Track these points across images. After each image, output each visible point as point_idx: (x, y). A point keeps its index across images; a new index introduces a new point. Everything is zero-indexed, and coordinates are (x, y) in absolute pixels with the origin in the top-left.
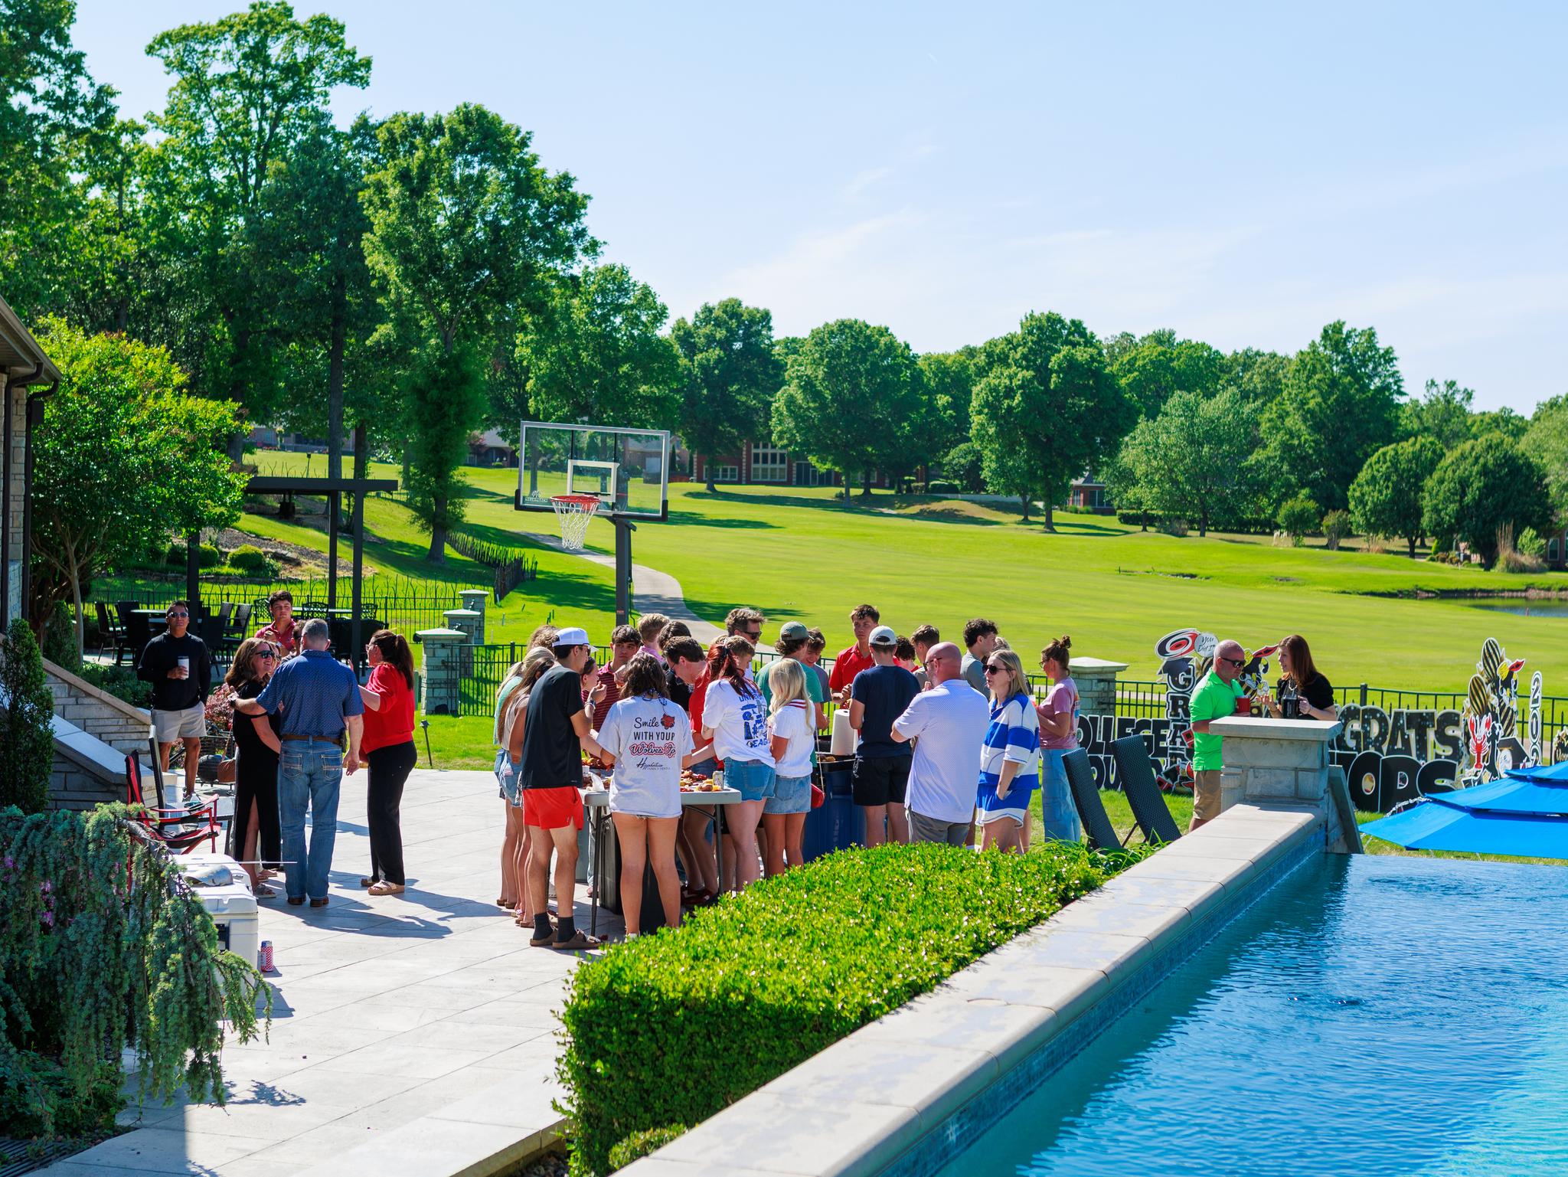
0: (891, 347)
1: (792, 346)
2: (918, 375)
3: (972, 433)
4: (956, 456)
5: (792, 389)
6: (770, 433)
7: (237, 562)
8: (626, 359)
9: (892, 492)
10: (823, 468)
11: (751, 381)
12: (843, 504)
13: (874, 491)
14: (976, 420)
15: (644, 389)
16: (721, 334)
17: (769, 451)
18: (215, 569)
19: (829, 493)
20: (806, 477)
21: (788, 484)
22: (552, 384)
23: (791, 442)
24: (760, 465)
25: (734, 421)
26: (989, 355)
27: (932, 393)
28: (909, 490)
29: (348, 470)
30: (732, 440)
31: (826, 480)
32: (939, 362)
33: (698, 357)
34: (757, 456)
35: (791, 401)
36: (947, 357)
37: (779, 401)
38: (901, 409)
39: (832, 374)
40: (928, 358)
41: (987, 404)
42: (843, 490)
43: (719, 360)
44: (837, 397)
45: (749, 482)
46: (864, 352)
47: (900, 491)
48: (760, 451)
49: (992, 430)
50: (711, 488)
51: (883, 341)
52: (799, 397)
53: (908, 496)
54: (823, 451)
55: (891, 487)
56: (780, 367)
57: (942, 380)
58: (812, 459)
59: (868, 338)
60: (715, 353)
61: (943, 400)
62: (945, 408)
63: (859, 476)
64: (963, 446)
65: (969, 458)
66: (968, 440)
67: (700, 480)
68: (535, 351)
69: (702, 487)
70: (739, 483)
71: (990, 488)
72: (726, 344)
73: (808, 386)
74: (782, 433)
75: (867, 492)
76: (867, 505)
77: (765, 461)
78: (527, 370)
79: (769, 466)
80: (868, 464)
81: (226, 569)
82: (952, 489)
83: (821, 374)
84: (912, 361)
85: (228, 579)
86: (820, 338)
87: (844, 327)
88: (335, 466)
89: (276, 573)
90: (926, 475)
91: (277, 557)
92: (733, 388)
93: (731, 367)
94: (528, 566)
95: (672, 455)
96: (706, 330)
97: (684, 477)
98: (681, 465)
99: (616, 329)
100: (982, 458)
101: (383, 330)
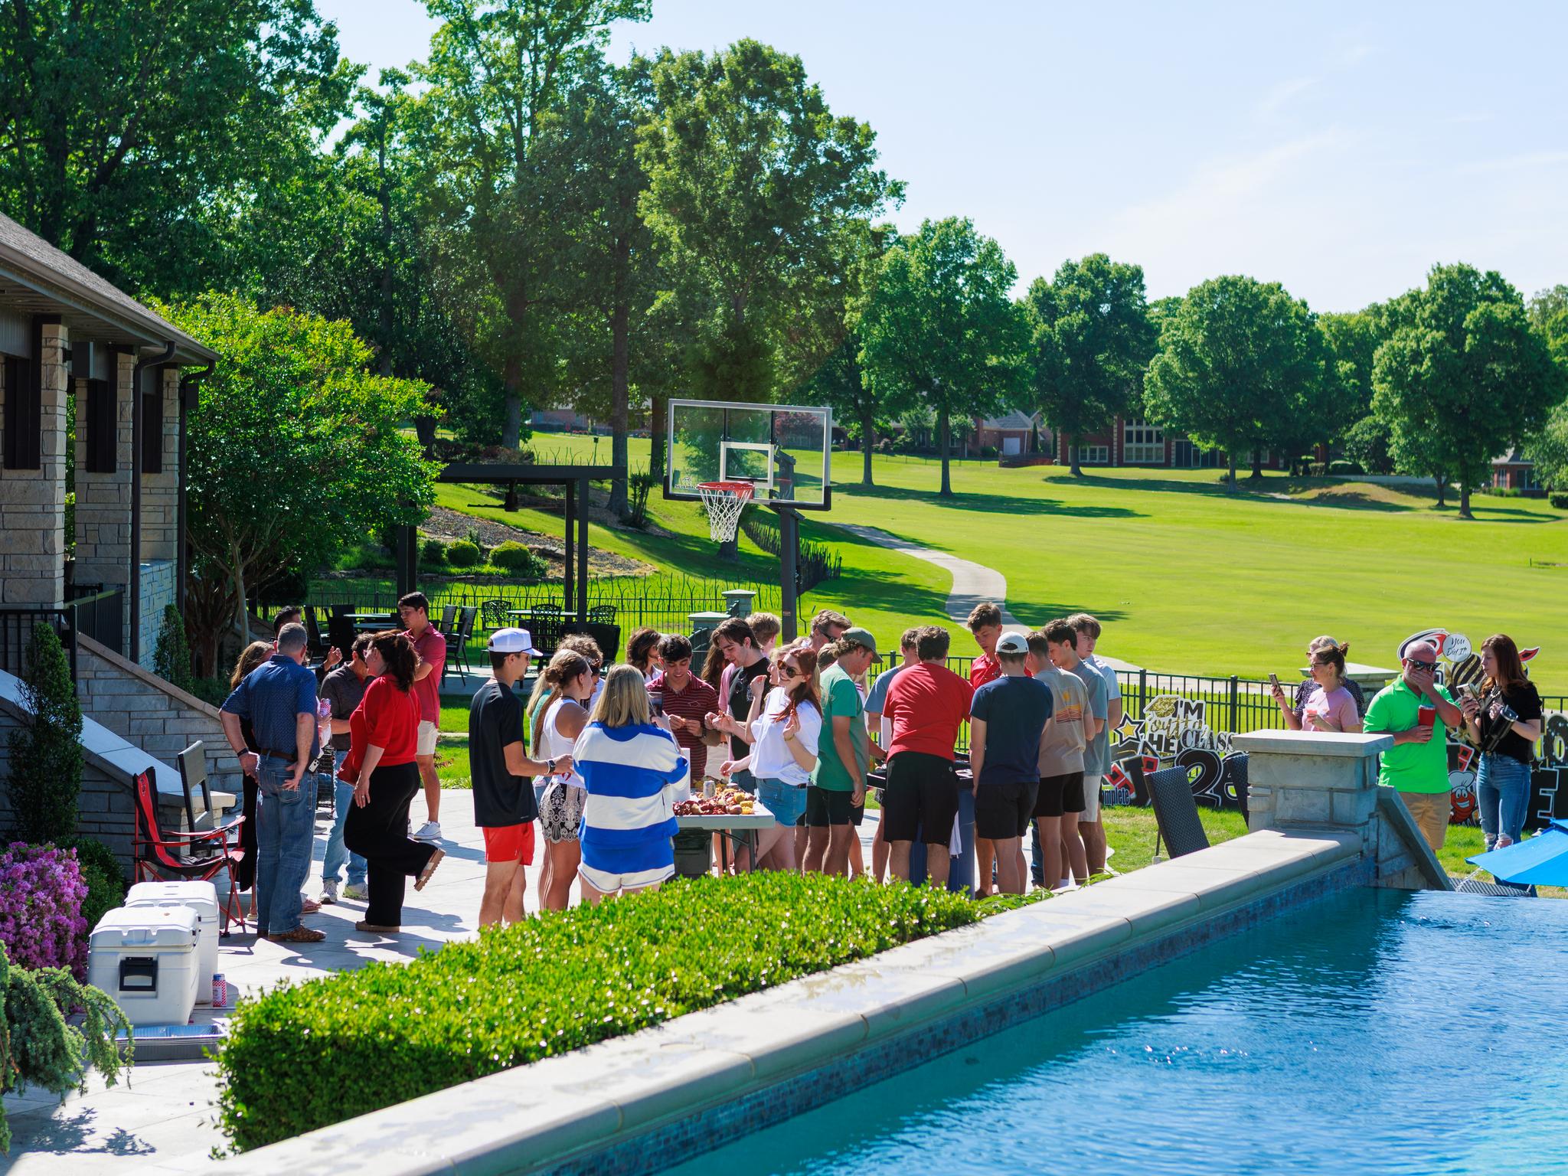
0: (1282, 307)
1: (1171, 306)
2: (1315, 338)
3: (1373, 404)
4: (1359, 431)
5: (1168, 356)
6: (1144, 408)
7: (500, 559)
8: (970, 324)
9: (1286, 474)
10: (1205, 447)
11: (1122, 350)
12: (1230, 489)
13: (1265, 473)
14: (1379, 389)
15: (993, 361)
16: (1085, 295)
17: (1144, 428)
18: (476, 569)
19: (1213, 475)
20: (1187, 458)
21: (1166, 465)
22: (883, 353)
23: (1168, 417)
24: (1134, 445)
25: (1102, 394)
26: (1393, 313)
27: (1331, 358)
28: (1307, 471)
29: (639, 456)
30: (1100, 416)
31: (1210, 461)
32: (1340, 323)
33: (1060, 322)
34: (1130, 433)
35: (1166, 370)
36: (1350, 316)
37: (1152, 371)
38: (1294, 378)
39: (1212, 339)
40: (1328, 318)
41: (1390, 371)
42: (1226, 472)
43: (1084, 325)
44: (1220, 365)
45: (1121, 464)
46: (1251, 313)
47: (1295, 472)
48: (1134, 428)
49: (1396, 401)
50: (1076, 471)
51: (1273, 299)
52: (1176, 365)
53: (1303, 479)
54: (1205, 427)
55: (1285, 469)
56: (1153, 331)
57: (1343, 345)
58: (1193, 437)
59: (1255, 296)
60: (1079, 317)
61: (1345, 367)
62: (1348, 377)
63: (1248, 456)
64: (1368, 420)
65: (1375, 433)
66: (1371, 413)
67: (1064, 463)
68: (865, 317)
69: (1065, 471)
70: (1110, 465)
71: (1399, 468)
72: (1091, 306)
73: (1185, 352)
74: (1155, 410)
75: (1257, 474)
76: (1257, 489)
77: (1139, 440)
78: (858, 339)
79: (1144, 445)
80: (1256, 442)
81: (487, 569)
82: (1356, 470)
83: (1200, 339)
84: (1307, 322)
85: (489, 580)
86: (1198, 298)
87: (1226, 284)
88: (620, 451)
89: (543, 572)
90: (1327, 454)
91: (544, 554)
92: (1101, 357)
93: (1098, 333)
94: (832, 562)
95: (1034, 434)
96: (1069, 291)
97: (1047, 459)
98: (1045, 446)
99: (959, 291)
100: (1388, 433)
101: (665, 297)
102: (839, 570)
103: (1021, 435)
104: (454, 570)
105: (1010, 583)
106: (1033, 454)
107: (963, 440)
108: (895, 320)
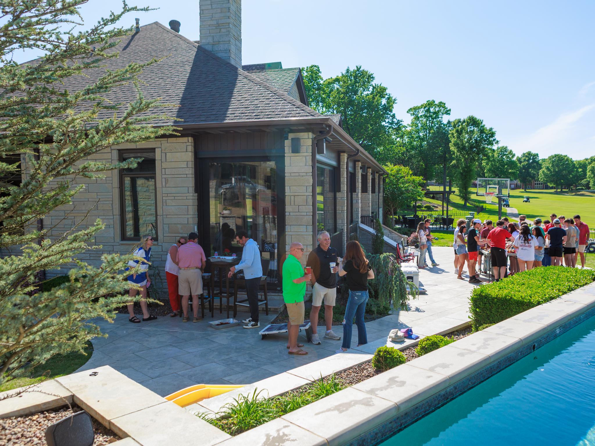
0: (567, 160)
1: (544, 160)
2: (574, 165)
3: (587, 176)
4: (584, 182)
5: (544, 169)
6: (539, 179)
7: (425, 207)
8: (506, 165)
9: (568, 190)
10: (551, 186)
11: (534, 168)
12: (556, 193)
13: (563, 190)
14: (588, 174)
15: (510, 171)
16: (527, 159)
17: (539, 182)
18: (422, 209)
19: (553, 191)
20: (547, 187)
21: (543, 189)
22: (489, 170)
23: (544, 180)
24: (537, 185)
25: (530, 176)
26: (591, 159)
27: (577, 168)
28: (572, 189)
29: (447, 189)
30: (530, 181)
31: (552, 188)
32: (579, 162)
33: (522, 164)
34: (536, 184)
35: (543, 172)
36: (581, 161)
37: (541, 171)
38: (570, 173)
39: (553, 166)
40: (576, 161)
41: (591, 170)
42: (556, 190)
43: (527, 164)
44: (554, 170)
45: (534, 189)
46: (561, 161)
47: (569, 190)
48: (537, 182)
49: (592, 176)
50: (525, 190)
51: (566, 158)
52: (546, 171)
53: (572, 191)
54: (551, 182)
55: (567, 189)
56: (541, 165)
57: (580, 166)
58: (549, 184)
59: (562, 158)
60: (526, 163)
61: (580, 170)
62: (581, 172)
63: (560, 187)
64: (585, 180)
65: (587, 182)
66: (586, 178)
67: (523, 189)
68: (486, 164)
69: (523, 190)
70: (532, 189)
71: (592, 188)
72: (528, 161)
73: (548, 168)
74: (541, 179)
75: (562, 190)
76: (561, 193)
77: (538, 184)
78: (485, 168)
79: (539, 185)
80: (562, 184)
81: (423, 209)
82: (582, 189)
83: (551, 165)
84: (572, 162)
85: (424, 211)
86: (550, 158)
87: (556, 156)
88: (445, 188)
89: (433, 209)
90: (576, 186)
91: (433, 206)
92: (530, 170)
93: (529, 166)
94: (484, 207)
95: (517, 184)
96: (524, 158)
97: (519, 188)
98: (519, 186)
99: (504, 159)
100: (589, 182)
101: (454, 162)
102: (486, 208)
103: (514, 184)
104: (418, 209)
105: (518, 210)
106: (517, 187)
107: (503, 185)
108: (492, 164)
